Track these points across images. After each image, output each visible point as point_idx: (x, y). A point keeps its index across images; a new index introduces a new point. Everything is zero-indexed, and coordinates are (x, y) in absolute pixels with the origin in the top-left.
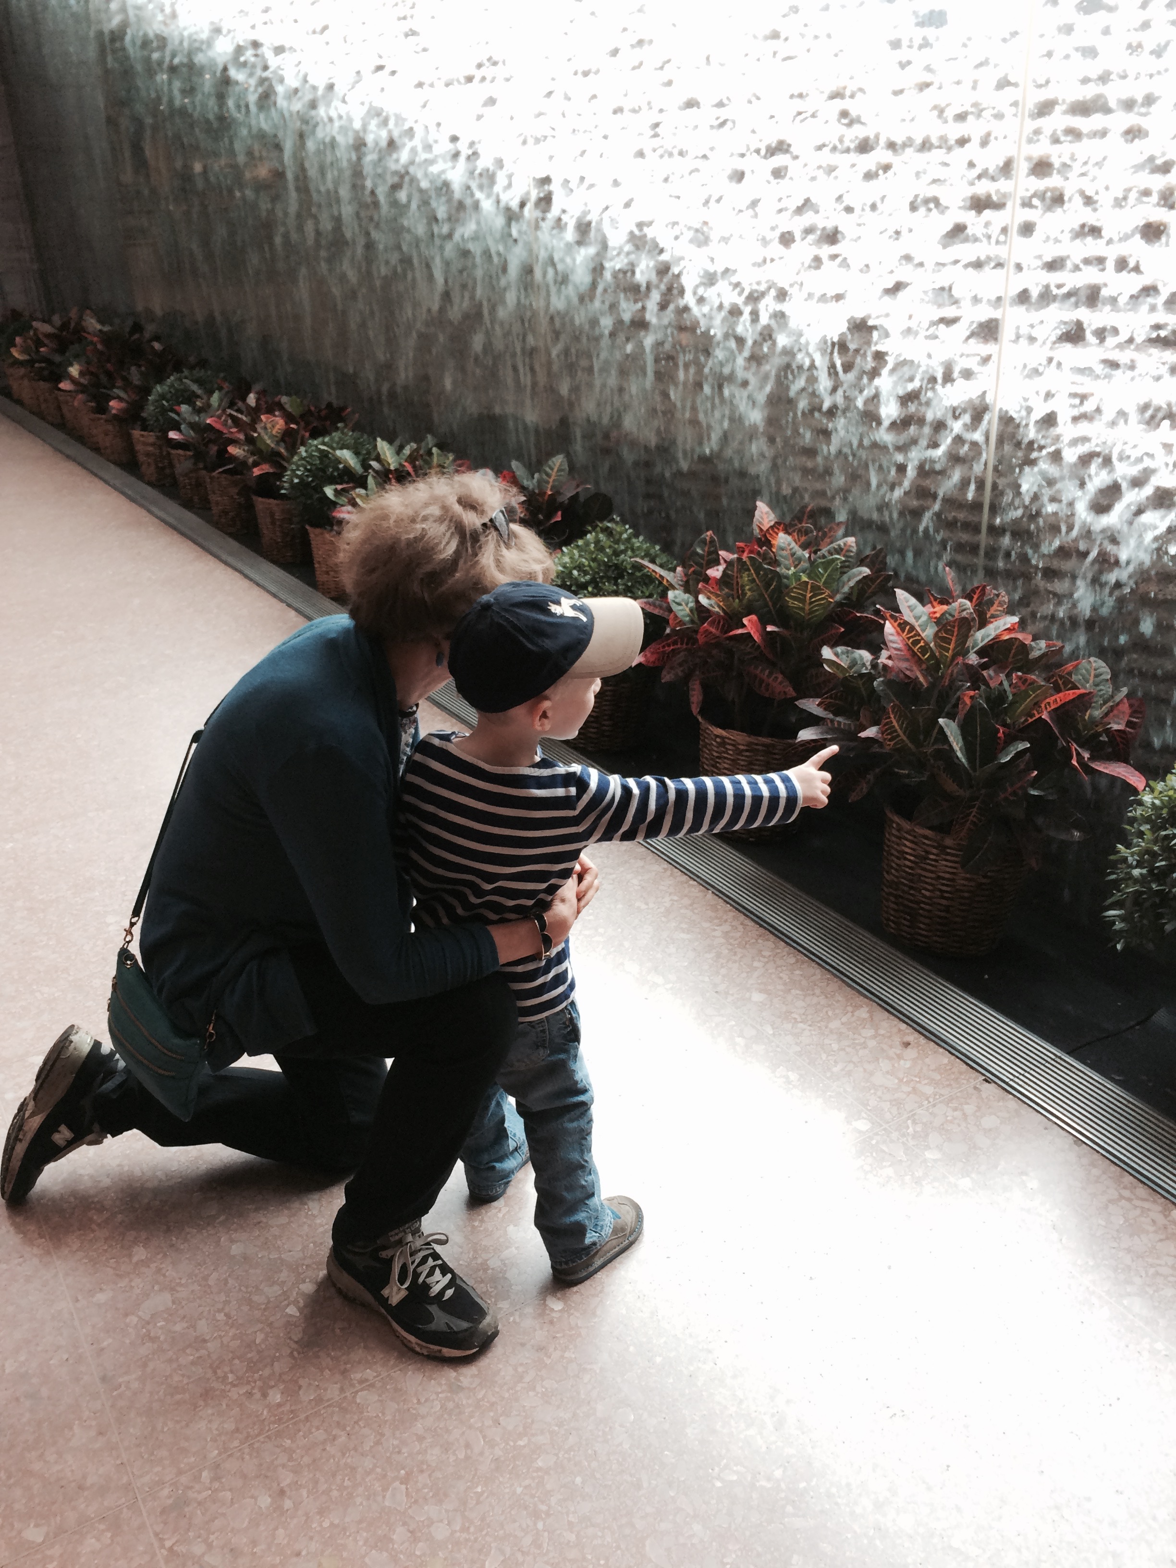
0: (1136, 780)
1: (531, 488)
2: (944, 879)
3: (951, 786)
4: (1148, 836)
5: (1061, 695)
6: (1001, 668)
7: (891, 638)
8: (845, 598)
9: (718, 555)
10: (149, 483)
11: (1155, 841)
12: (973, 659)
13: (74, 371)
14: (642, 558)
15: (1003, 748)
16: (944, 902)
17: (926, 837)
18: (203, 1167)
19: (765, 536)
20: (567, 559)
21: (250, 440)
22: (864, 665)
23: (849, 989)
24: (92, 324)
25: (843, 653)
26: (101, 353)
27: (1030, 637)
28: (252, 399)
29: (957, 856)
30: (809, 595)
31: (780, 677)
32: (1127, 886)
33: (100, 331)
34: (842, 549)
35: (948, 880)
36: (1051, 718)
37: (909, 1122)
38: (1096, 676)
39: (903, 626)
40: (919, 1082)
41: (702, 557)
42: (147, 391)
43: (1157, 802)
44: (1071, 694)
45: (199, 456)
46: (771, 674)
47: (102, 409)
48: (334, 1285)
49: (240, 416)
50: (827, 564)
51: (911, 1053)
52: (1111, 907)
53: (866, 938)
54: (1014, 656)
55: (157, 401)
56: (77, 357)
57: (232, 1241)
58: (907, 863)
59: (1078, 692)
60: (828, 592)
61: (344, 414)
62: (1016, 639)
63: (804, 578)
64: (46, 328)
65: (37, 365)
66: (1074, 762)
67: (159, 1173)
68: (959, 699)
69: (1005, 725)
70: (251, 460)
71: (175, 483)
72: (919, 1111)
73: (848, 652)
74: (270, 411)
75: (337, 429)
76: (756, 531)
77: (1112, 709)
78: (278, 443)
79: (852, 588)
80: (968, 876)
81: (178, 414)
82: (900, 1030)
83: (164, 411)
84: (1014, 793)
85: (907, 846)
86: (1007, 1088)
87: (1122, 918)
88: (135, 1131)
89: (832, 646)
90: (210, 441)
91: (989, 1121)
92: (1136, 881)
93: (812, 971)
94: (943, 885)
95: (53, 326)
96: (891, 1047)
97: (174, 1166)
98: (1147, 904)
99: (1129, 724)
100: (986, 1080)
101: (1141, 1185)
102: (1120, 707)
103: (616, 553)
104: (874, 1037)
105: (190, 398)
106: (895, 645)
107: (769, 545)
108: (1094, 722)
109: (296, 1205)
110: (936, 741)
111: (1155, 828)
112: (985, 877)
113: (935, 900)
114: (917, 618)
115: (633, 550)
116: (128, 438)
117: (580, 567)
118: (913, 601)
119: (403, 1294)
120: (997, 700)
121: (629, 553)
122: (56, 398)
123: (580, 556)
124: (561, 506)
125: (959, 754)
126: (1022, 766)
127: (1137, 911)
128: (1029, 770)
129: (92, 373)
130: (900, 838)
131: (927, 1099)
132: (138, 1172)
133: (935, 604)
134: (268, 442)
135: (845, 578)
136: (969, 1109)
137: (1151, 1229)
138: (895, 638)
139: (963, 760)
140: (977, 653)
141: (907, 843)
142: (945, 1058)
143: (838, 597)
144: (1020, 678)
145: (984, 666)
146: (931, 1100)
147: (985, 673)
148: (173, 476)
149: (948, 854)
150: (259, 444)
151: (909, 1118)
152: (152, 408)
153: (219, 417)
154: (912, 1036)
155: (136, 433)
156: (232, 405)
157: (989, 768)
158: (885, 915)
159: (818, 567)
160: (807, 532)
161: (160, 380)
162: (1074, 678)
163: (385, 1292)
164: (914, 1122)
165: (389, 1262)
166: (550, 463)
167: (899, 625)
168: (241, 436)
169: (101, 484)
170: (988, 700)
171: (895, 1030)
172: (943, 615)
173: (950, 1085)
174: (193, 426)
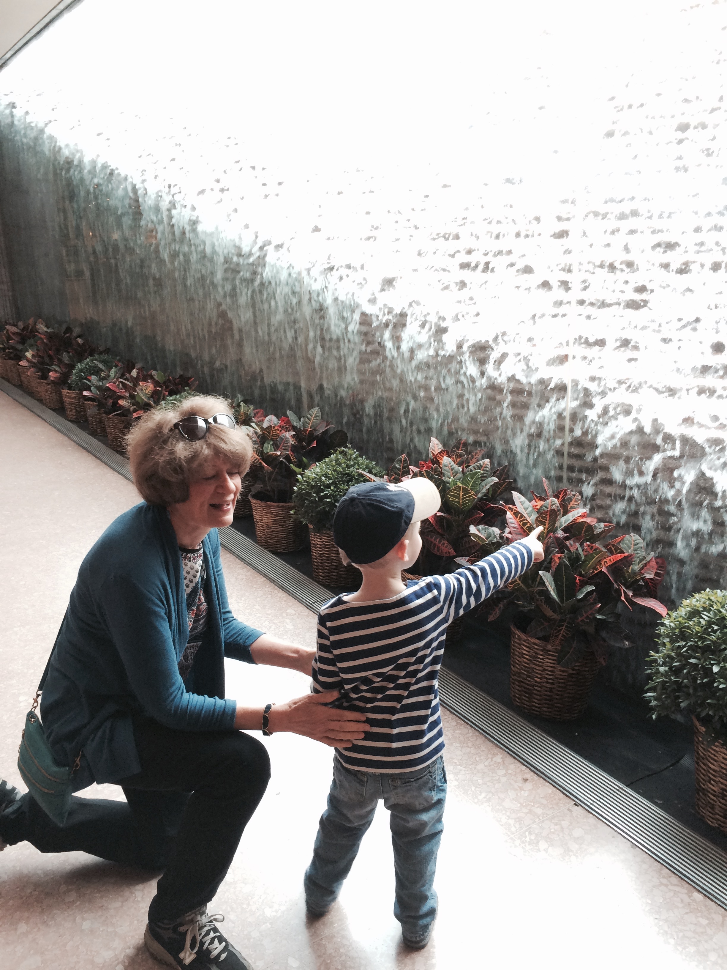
0: (661, 609)
1: (298, 426)
2: (547, 670)
3: (549, 613)
4: (668, 646)
5: (613, 556)
6: (577, 539)
7: (510, 520)
8: (485, 496)
9: (409, 468)
10: (71, 421)
11: (673, 650)
12: (560, 534)
13: (29, 355)
14: (364, 470)
15: (580, 589)
16: (548, 685)
17: (536, 644)
18: (68, 867)
19: (435, 458)
20: (318, 470)
21: (132, 397)
22: (495, 537)
23: (489, 743)
24: (42, 327)
25: (482, 529)
26: (46, 344)
27: (595, 520)
28: (134, 373)
29: (555, 656)
30: (461, 494)
31: (446, 543)
32: (657, 678)
33: (46, 332)
34: (482, 466)
35: (550, 671)
36: (608, 571)
37: (527, 833)
38: (635, 545)
39: (516, 514)
40: (533, 806)
41: (399, 469)
42: (73, 367)
43: (672, 625)
44: (619, 557)
45: (101, 405)
46: (440, 541)
47: (44, 377)
48: (148, 950)
49: (127, 382)
50: (473, 475)
51: (528, 786)
52: (649, 691)
53: (500, 709)
54: (585, 532)
55: (77, 373)
56: (31, 346)
57: (84, 919)
58: (525, 660)
59: (623, 555)
60: (473, 492)
61: (189, 382)
62: (586, 522)
63: (459, 484)
64: (14, 329)
65: (7, 351)
66: (623, 598)
67: (39, 872)
68: (551, 558)
69: (580, 575)
70: (132, 409)
71: (86, 421)
72: (534, 826)
73: (485, 528)
74: (145, 379)
75: (185, 390)
76: (431, 455)
77: (645, 565)
78: (149, 398)
79: (488, 489)
80: (562, 669)
81: (90, 381)
82: (521, 770)
83: (81, 378)
84: (587, 617)
85: (525, 650)
86: (589, 810)
87: (656, 699)
88: (25, 842)
89: (476, 525)
90: (109, 397)
91: (578, 832)
92: (662, 675)
93: (466, 731)
94: (548, 674)
95: (18, 328)
96: (516, 782)
97: (49, 867)
98: (670, 689)
99: (657, 574)
100: (575, 804)
101: (674, 875)
102: (651, 563)
103: (348, 467)
104: (505, 775)
105: (97, 372)
106: (513, 525)
107: (438, 463)
108: (634, 573)
109: (127, 893)
110: (539, 583)
111: (672, 641)
112: (573, 670)
113: (544, 684)
114: (526, 509)
115: (359, 465)
116: (60, 394)
117: (326, 475)
118: (523, 498)
119: (193, 957)
120: (575, 559)
121: (356, 466)
122: (18, 370)
123: (326, 468)
124: (317, 438)
125: (552, 593)
126: (591, 601)
127: (664, 694)
128: (595, 603)
129: (40, 356)
130: (520, 644)
131: (538, 817)
132: (25, 872)
133: (537, 500)
134: (143, 398)
135: (484, 483)
136: (565, 824)
137: (681, 905)
138: (513, 521)
139: (555, 597)
140: (562, 530)
141: (524, 648)
142: (549, 789)
143: (480, 495)
144: (589, 546)
145: (567, 539)
146: (541, 818)
147: (568, 543)
148: (85, 416)
149: (550, 655)
150: (137, 399)
151: (526, 831)
152: (74, 377)
153: (115, 383)
154: (529, 775)
155: (65, 391)
156: (122, 376)
157: (571, 601)
158: (513, 693)
159: (467, 477)
160: (461, 456)
161: (80, 361)
162: (622, 546)
163: (182, 955)
164: (530, 833)
165: (185, 934)
166: (310, 412)
167: (514, 513)
168: (127, 395)
169: (40, 421)
170: (570, 559)
171: (518, 770)
172: (541, 507)
173: (553, 808)
174: (98, 388)
